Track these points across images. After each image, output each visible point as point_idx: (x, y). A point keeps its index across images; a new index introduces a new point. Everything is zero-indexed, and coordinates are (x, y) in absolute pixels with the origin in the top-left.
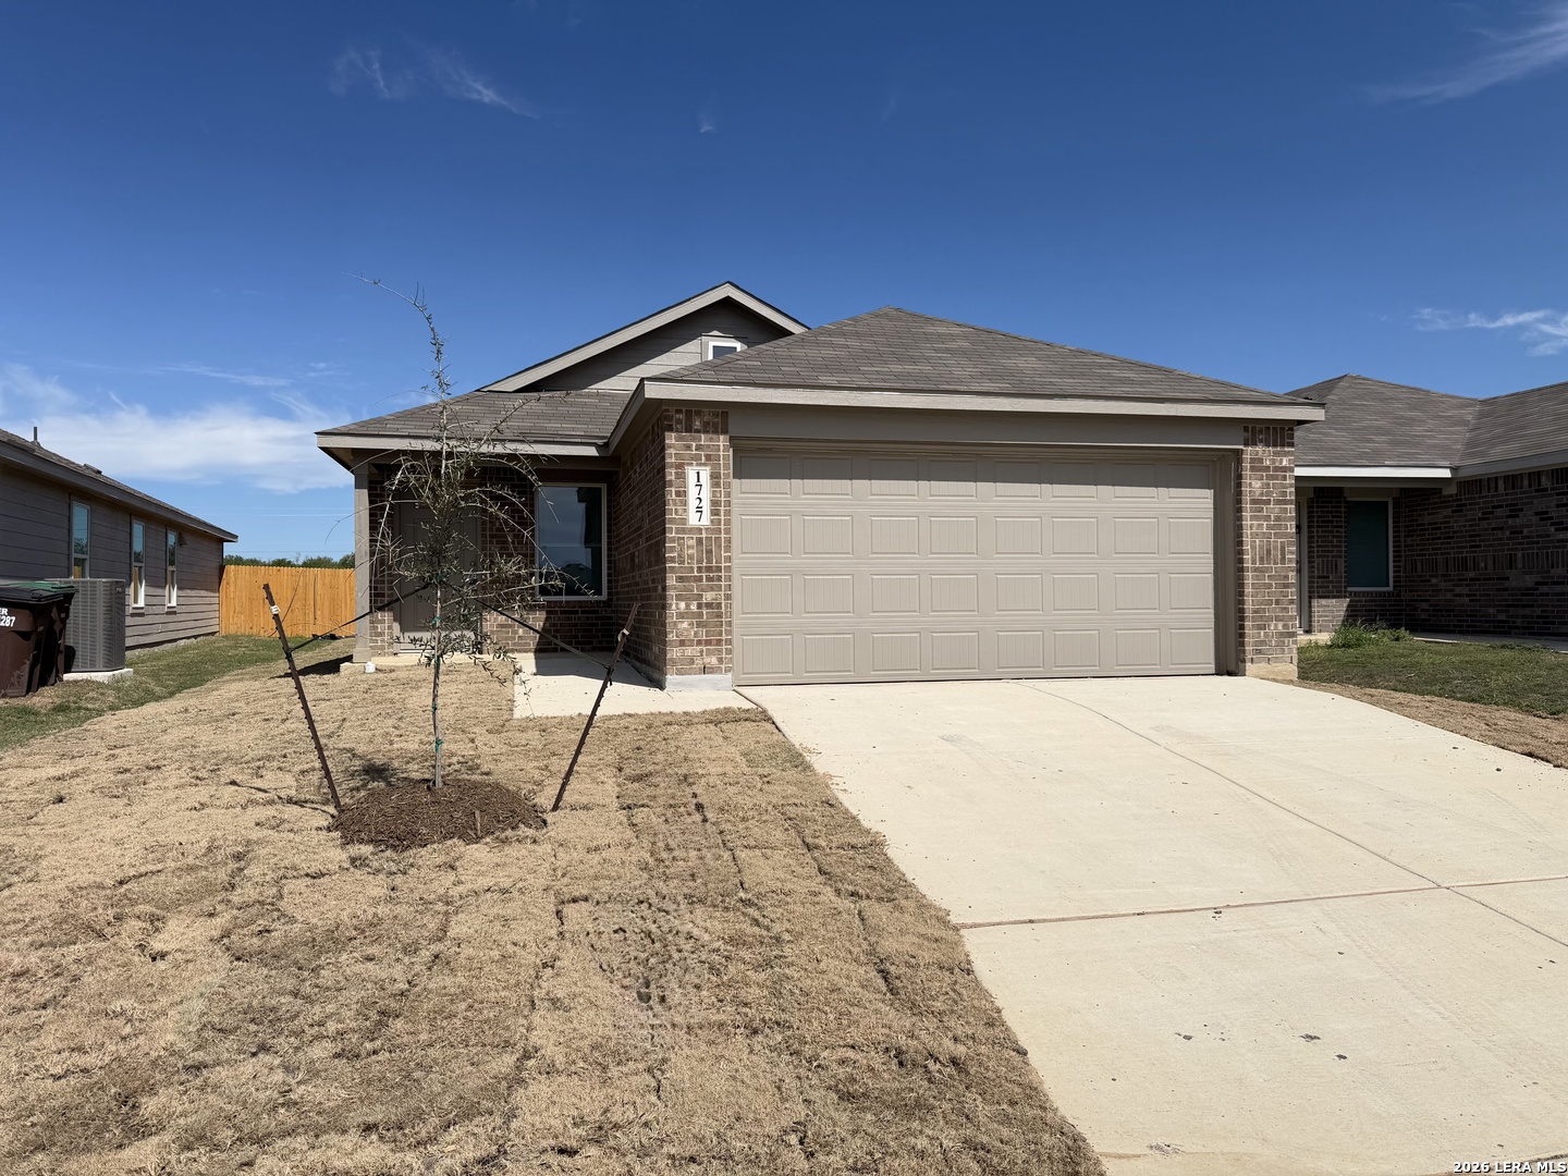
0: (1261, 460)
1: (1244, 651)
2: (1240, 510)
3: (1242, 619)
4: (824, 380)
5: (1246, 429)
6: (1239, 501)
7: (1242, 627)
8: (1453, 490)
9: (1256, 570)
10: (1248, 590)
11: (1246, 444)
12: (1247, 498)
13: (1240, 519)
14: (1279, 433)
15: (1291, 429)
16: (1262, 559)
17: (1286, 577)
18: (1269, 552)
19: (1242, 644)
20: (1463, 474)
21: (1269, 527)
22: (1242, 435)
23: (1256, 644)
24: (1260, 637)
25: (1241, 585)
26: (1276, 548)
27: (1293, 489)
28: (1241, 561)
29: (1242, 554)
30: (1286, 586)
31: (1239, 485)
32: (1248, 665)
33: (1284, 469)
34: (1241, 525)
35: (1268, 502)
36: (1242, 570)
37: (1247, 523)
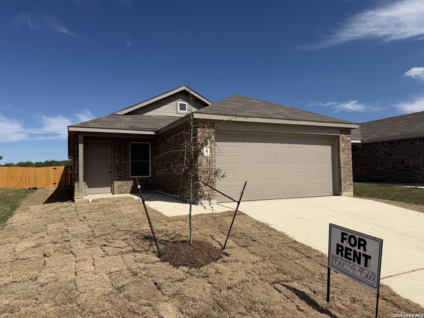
0: (344, 138)
1: (341, 189)
2: (339, 151)
3: (341, 180)
4: (239, 114)
5: (340, 130)
6: (339, 149)
7: (341, 183)
8: (361, 146)
9: (344, 167)
10: (342, 173)
11: (340, 134)
12: (341, 148)
13: (339, 154)
14: (347, 131)
15: (350, 130)
16: (345, 164)
17: (350, 169)
18: (346, 162)
19: (341, 187)
20: (364, 142)
21: (346, 156)
22: (339, 132)
23: (344, 187)
24: (345, 185)
25: (340, 172)
26: (348, 162)
27: (351, 146)
28: (340, 165)
29: (340, 163)
30: (350, 172)
31: (339, 145)
32: (343, 193)
33: (349, 141)
34: (340, 155)
35: (345, 149)
36: (340, 167)
37: (341, 155)
